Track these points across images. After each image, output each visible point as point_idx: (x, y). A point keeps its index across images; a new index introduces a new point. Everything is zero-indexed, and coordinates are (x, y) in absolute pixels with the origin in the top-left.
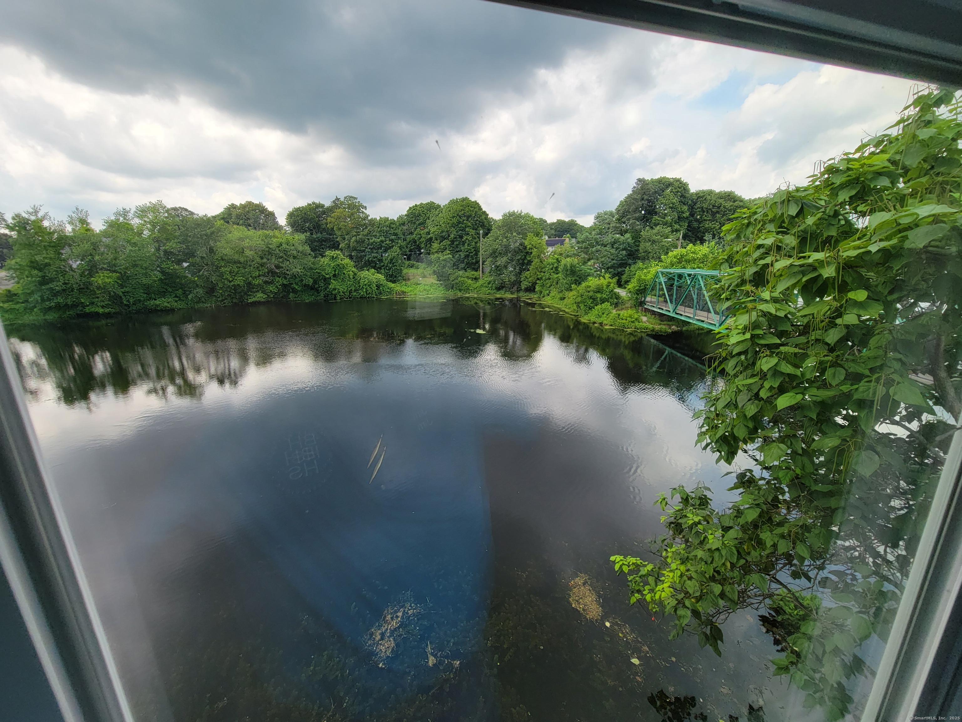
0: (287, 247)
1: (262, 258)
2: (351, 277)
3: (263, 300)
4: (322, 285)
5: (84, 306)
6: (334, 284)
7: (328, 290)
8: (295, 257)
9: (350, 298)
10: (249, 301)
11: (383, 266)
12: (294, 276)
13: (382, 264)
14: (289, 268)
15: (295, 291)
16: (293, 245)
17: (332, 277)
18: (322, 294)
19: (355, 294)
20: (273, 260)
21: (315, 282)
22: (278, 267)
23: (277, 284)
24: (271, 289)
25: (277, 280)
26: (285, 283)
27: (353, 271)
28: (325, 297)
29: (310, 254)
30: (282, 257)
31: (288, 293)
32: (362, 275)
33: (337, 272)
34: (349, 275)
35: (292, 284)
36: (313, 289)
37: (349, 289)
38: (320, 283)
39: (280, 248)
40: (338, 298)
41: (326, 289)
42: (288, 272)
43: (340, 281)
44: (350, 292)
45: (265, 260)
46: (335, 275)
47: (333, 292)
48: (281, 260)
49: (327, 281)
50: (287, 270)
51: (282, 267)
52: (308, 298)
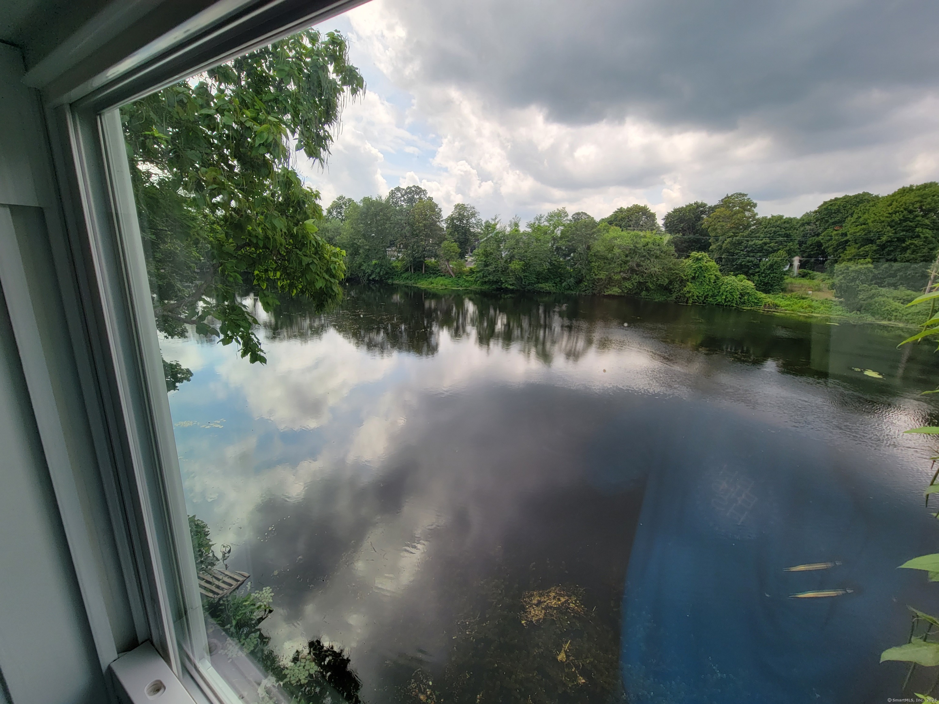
0: (653, 246)
1: (627, 256)
2: (712, 281)
3: (617, 294)
4: (677, 286)
5: (502, 283)
6: (690, 286)
7: (682, 292)
8: (657, 257)
9: (704, 303)
10: (605, 294)
11: (758, 272)
12: (651, 275)
13: (757, 270)
14: (648, 267)
15: (648, 289)
16: (659, 245)
17: (690, 280)
18: (674, 295)
19: (711, 299)
20: (636, 258)
21: (671, 282)
22: (638, 265)
23: (634, 281)
24: (627, 285)
25: (634, 277)
26: (641, 281)
27: (715, 275)
28: (677, 298)
29: (673, 255)
30: (644, 256)
31: (642, 290)
32: (726, 281)
33: (697, 275)
34: (709, 279)
35: (648, 282)
36: (666, 289)
37: (706, 294)
38: (675, 284)
39: (645, 248)
40: (690, 301)
41: (680, 291)
42: (646, 271)
43: (698, 284)
44: (706, 297)
45: (629, 258)
46: (693, 278)
47: (687, 295)
48: (643, 259)
49: (683, 282)
50: (646, 269)
51: (642, 266)
52: (658, 298)
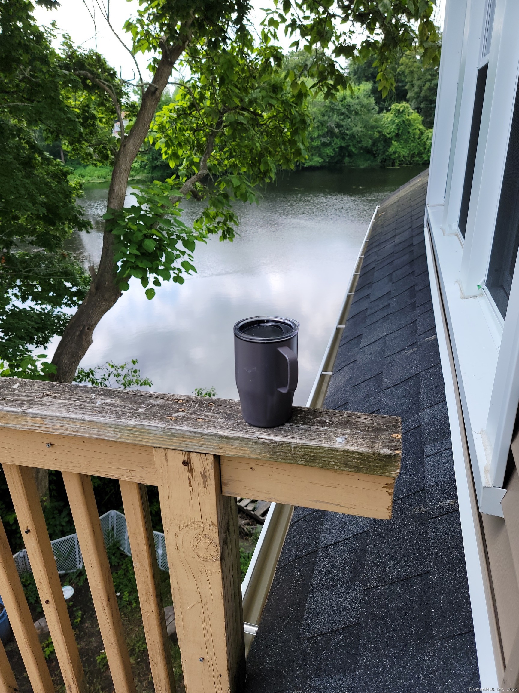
0: (351, 100)
1: (323, 115)
2: (417, 137)
3: (318, 165)
4: (381, 147)
6: (395, 146)
7: (387, 154)
8: (356, 113)
9: (411, 164)
10: (305, 166)
12: (353, 136)
14: (349, 127)
15: (350, 155)
16: (358, 98)
17: (394, 137)
18: (379, 159)
19: (417, 158)
20: (335, 117)
21: (374, 144)
22: (338, 125)
23: (335, 147)
24: (328, 152)
25: (335, 142)
26: (343, 145)
27: (419, 130)
28: (381, 162)
29: (373, 109)
30: (343, 114)
31: (343, 157)
33: (400, 131)
34: (414, 134)
35: (349, 146)
36: (369, 152)
37: (412, 152)
38: (379, 145)
39: (343, 103)
40: (397, 163)
41: (384, 152)
42: (348, 132)
43: (402, 142)
44: (413, 156)
45: (326, 118)
46: (397, 135)
47: (393, 157)
48: (342, 117)
49: (387, 142)
50: (347, 130)
51: (342, 126)
52: (363, 164)
